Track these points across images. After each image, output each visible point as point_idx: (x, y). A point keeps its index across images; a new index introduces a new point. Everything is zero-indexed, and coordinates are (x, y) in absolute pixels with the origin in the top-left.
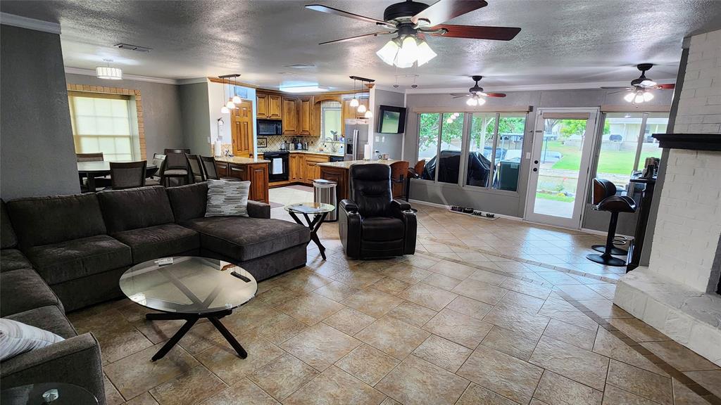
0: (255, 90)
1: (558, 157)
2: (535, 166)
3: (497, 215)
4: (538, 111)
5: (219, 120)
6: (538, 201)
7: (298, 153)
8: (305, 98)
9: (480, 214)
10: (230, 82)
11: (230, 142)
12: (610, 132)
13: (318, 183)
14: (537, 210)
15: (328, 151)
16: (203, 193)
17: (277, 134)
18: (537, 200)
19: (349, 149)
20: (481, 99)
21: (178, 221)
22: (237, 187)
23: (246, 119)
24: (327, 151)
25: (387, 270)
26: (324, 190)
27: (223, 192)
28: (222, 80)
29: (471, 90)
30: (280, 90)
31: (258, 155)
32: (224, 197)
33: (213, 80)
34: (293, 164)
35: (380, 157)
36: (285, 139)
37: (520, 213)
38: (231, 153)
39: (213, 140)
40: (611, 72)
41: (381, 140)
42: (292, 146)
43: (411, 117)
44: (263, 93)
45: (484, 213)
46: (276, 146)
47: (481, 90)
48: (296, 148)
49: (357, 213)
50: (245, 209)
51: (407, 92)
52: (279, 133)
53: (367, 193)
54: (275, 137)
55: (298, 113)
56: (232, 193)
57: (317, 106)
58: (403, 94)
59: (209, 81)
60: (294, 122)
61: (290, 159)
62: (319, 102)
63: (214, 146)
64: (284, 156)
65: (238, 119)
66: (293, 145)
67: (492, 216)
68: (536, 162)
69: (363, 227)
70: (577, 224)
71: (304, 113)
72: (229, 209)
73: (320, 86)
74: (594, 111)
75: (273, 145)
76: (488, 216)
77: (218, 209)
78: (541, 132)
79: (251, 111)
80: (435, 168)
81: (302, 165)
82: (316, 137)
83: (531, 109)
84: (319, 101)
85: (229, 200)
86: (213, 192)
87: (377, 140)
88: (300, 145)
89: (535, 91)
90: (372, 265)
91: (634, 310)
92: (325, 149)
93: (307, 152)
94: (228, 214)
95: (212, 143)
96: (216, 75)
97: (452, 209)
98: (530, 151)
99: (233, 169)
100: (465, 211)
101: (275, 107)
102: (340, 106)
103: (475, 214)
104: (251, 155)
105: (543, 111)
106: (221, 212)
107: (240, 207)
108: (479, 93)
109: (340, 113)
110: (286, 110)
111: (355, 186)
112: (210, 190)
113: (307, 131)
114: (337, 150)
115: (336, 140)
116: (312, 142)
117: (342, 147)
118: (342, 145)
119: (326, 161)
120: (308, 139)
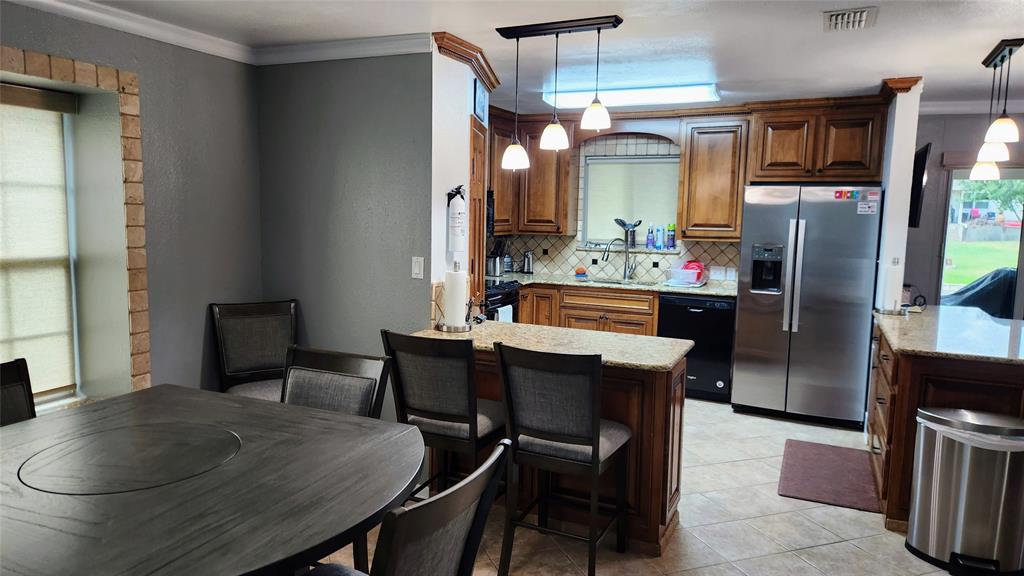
5: (452, 195)
15: (606, 274)
23: (481, 190)
34: (524, 317)
59: (434, 51)
60: (510, 196)
61: (520, 303)
65: (475, 191)
71: (538, 171)
81: (549, 317)
88: (506, 260)
92: (593, 271)
113: (551, 222)
114: (640, 270)
115: (633, 244)
116: (545, 252)
117: (656, 265)
118: (655, 258)
119: (645, 307)
120: (531, 243)
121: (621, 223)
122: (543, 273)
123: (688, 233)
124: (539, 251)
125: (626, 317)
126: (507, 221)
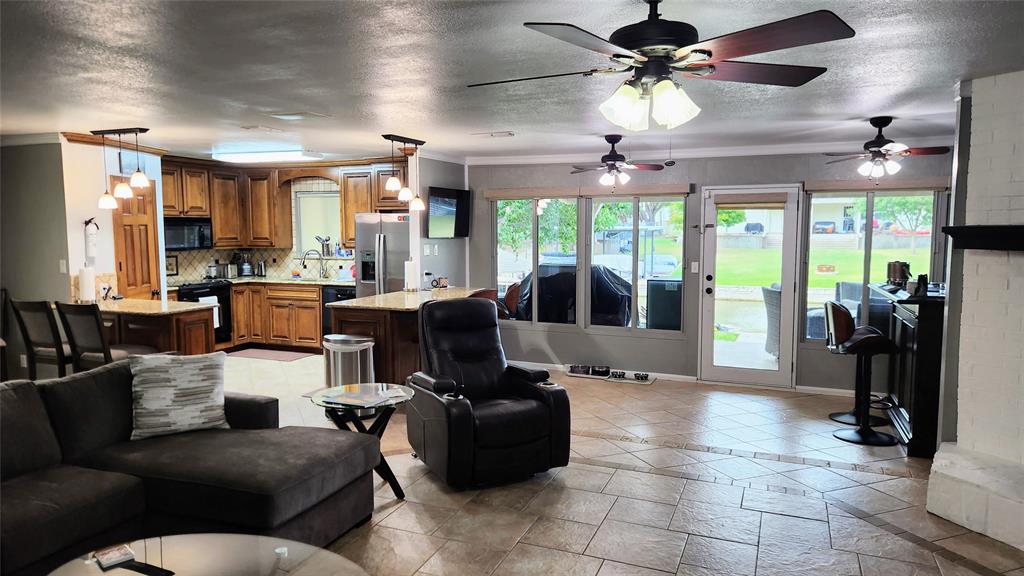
0: (159, 158)
1: (673, 264)
2: (708, 284)
3: (652, 375)
4: (705, 192)
5: (87, 223)
6: (719, 345)
7: (248, 284)
8: (258, 174)
9: (622, 376)
10: (113, 144)
11: (112, 269)
12: (745, 220)
13: (336, 342)
14: (719, 360)
15: (312, 275)
16: (122, 387)
17: (202, 247)
18: (717, 343)
19: (367, 270)
20: (623, 174)
21: (72, 456)
22: (201, 365)
23: (145, 219)
24: (309, 276)
25: (534, 503)
26: (348, 357)
27: (169, 380)
28: (99, 138)
29: (605, 159)
30: (214, 157)
31: (169, 292)
32: (172, 391)
33: (73, 138)
34: (240, 306)
35: (436, 284)
36: (217, 256)
37: (690, 368)
38: (114, 292)
39: (75, 264)
40: (825, 129)
41: (432, 250)
42: (232, 270)
43: (479, 207)
44: (175, 165)
45: (630, 374)
46: (198, 272)
47: (622, 158)
48: (240, 273)
49: (461, 397)
50: (220, 412)
51: (469, 162)
52: (206, 244)
53: (461, 355)
54: (194, 253)
55: (244, 204)
56: (190, 381)
57: (284, 188)
58: (463, 166)
59: (63, 141)
60: (236, 221)
61: (233, 296)
62: (288, 183)
63: (77, 278)
64: (222, 291)
65: (128, 220)
66: (235, 267)
67: (645, 378)
68: (709, 278)
69: (477, 422)
70: (787, 379)
71: (257, 203)
72: (187, 417)
73: (308, 151)
74: (793, 189)
75: (190, 270)
76: (638, 377)
77: (163, 420)
78: (712, 226)
79: (153, 203)
80: (531, 297)
81: (260, 306)
82: (283, 250)
83: (693, 188)
84: (287, 178)
85: (186, 396)
86: (143, 382)
87: (427, 251)
88: (246, 267)
89: (697, 159)
90: (497, 497)
91: (968, 519)
92: (304, 273)
93: (263, 281)
94: (187, 428)
95: (73, 273)
96: (85, 129)
97: (572, 371)
98: (697, 259)
99: (131, 326)
100: (595, 373)
101: (196, 191)
102: (336, 187)
103: (615, 375)
104: (156, 294)
105: (713, 193)
106: (169, 424)
107: (211, 409)
108: (618, 164)
109: (337, 201)
110: (217, 198)
111: (437, 345)
112: (135, 381)
113: (266, 239)
114: (332, 273)
115: (328, 253)
116: (274, 261)
117: (341, 267)
118: (341, 263)
119: (314, 296)
120: (265, 254)
121: (318, 239)
122: (273, 276)
123: (347, 245)
124: (271, 260)
125: (304, 303)
126: (236, 238)
